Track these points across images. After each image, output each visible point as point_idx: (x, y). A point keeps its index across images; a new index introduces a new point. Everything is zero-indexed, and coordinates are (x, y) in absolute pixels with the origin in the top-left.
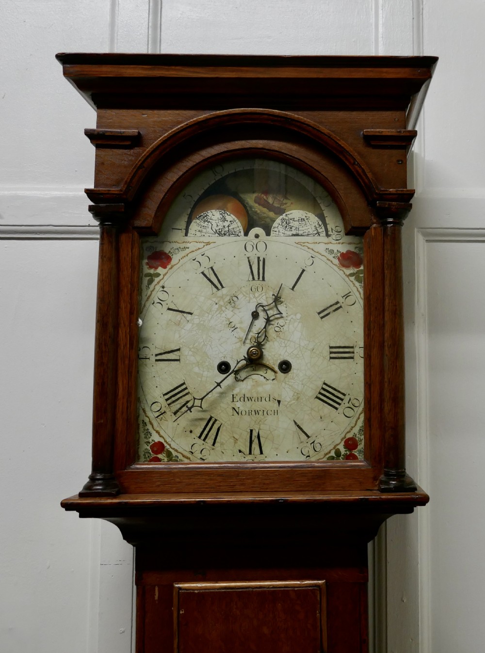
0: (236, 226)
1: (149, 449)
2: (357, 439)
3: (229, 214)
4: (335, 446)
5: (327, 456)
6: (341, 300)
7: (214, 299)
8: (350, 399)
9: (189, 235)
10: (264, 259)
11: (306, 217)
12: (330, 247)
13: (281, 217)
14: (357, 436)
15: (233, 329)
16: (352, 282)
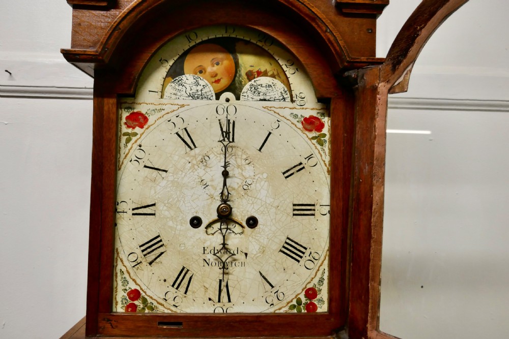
0: (209, 90)
1: (126, 296)
2: (317, 289)
3: (202, 78)
4: (297, 296)
5: (290, 304)
6: (304, 161)
7: (188, 158)
8: (311, 253)
9: (165, 97)
10: (234, 122)
11: (273, 83)
12: (295, 112)
13: (250, 83)
14: (317, 286)
15: (205, 186)
16: (314, 145)
